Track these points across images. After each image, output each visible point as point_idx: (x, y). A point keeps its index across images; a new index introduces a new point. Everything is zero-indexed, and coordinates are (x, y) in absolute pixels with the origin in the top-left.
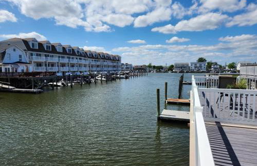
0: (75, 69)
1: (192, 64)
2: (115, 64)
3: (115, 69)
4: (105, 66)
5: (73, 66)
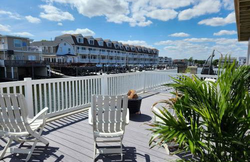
0: (114, 61)
1: (240, 59)
2: (152, 57)
3: (151, 62)
4: (141, 59)
5: (111, 58)
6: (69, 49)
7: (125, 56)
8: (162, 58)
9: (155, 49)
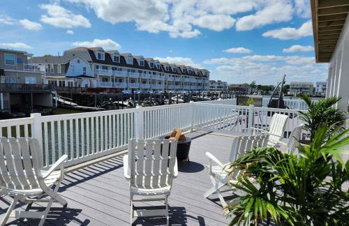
0: (147, 86)
1: (318, 84)
2: (200, 81)
3: (199, 88)
4: (186, 83)
5: (144, 82)
6: (85, 69)
7: (163, 78)
8: (214, 82)
9: (205, 70)
